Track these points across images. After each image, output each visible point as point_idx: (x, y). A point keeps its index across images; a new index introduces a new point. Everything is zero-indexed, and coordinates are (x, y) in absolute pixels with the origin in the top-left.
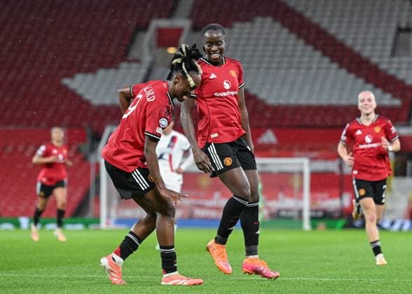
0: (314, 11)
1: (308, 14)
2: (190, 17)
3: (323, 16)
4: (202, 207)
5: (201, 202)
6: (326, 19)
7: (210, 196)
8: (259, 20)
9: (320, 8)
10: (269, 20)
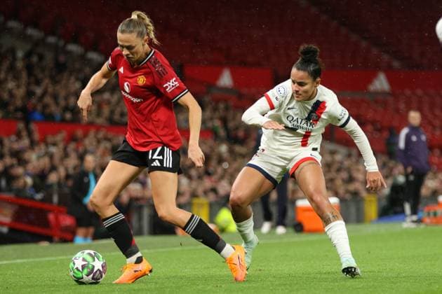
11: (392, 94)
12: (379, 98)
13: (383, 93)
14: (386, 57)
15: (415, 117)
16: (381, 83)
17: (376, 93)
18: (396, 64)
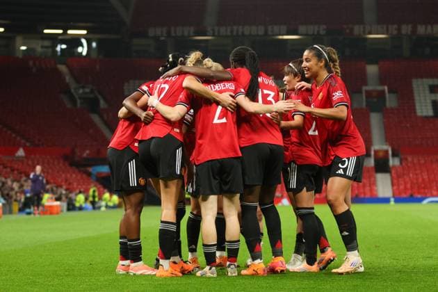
11: (26, 157)
12: (20, 160)
13: (22, 157)
14: (23, 141)
15: (38, 168)
16: (21, 153)
17: (19, 157)
18: (28, 144)
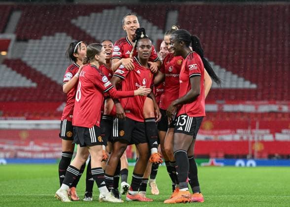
0: (92, 29)
1: (88, 31)
2: (15, 32)
3: (97, 33)
4: (22, 150)
5: (22, 147)
6: (100, 34)
7: (27, 144)
8: (58, 35)
9: (96, 27)
10: (64, 34)
